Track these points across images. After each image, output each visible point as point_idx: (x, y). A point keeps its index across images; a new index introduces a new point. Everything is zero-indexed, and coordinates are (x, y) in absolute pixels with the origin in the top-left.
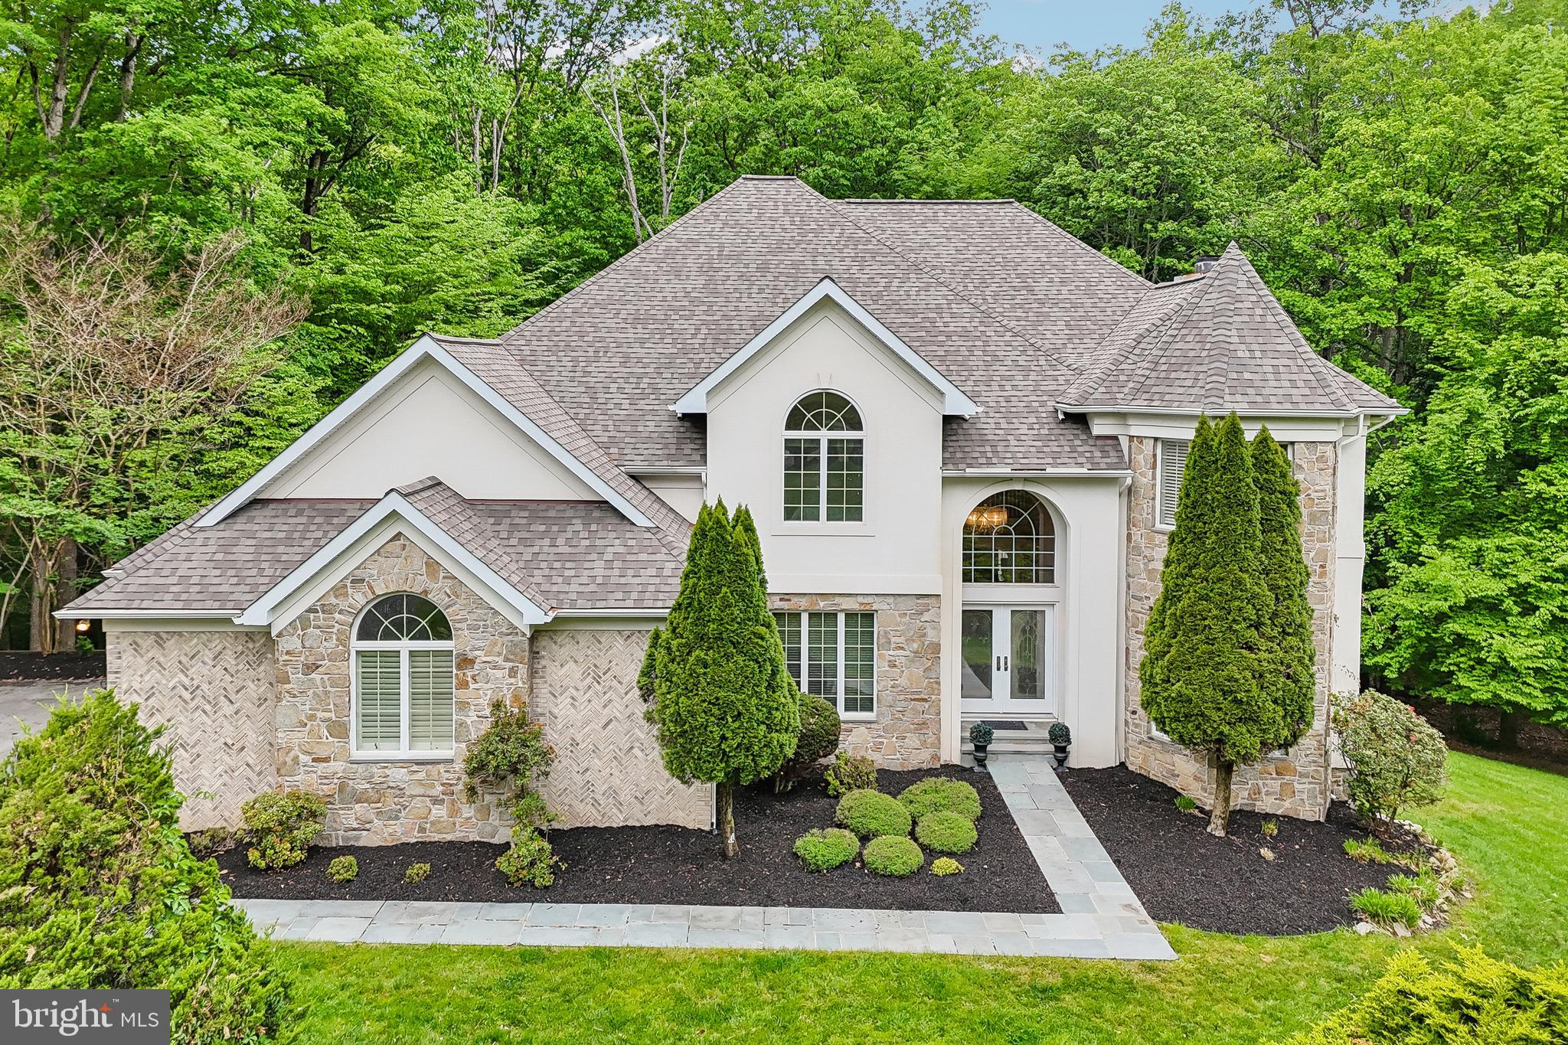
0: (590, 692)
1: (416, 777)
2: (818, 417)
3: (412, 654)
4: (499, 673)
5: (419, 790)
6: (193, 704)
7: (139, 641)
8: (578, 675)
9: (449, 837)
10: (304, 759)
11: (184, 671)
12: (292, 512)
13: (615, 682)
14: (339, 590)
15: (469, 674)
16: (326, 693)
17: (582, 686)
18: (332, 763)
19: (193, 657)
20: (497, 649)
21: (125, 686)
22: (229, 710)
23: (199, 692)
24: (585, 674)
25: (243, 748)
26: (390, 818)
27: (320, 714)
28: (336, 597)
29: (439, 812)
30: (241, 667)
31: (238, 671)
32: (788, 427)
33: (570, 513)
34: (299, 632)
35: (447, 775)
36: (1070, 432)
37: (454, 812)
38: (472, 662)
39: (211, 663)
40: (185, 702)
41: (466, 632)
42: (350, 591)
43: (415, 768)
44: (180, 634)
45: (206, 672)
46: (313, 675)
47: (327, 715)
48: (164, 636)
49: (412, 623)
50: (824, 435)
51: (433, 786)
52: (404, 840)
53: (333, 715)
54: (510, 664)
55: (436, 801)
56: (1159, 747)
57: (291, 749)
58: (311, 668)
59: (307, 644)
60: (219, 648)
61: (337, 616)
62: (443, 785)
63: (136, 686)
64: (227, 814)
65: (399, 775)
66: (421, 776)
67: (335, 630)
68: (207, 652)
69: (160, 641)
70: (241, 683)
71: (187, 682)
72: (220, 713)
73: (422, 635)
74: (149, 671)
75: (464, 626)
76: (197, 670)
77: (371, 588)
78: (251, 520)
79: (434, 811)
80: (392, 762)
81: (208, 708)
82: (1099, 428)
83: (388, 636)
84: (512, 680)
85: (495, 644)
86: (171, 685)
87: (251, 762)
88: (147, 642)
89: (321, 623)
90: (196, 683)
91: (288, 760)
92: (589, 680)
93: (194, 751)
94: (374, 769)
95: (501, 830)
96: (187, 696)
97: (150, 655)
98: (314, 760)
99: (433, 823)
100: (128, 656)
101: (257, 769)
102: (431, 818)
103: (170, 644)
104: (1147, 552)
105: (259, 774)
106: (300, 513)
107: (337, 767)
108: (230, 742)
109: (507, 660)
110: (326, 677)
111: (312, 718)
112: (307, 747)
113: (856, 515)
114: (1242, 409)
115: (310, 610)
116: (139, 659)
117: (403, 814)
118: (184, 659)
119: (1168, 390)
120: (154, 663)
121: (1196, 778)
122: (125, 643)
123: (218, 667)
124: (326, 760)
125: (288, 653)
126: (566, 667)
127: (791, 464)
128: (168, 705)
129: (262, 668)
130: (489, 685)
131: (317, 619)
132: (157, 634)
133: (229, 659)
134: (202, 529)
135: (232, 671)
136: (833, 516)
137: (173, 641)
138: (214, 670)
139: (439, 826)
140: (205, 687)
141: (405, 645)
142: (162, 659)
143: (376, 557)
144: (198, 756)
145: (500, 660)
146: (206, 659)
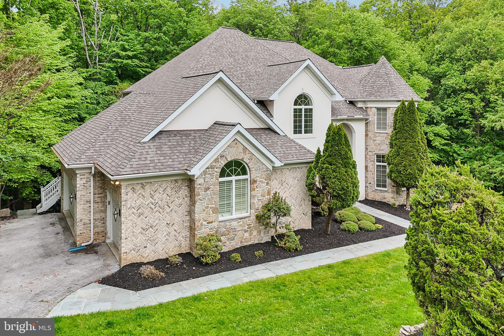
0: (280, 189)
1: (240, 224)
2: (301, 101)
3: (236, 181)
4: (264, 184)
5: (240, 229)
6: (155, 210)
7: (135, 187)
8: (277, 184)
9: (250, 243)
10: (205, 223)
11: (152, 197)
12: (173, 135)
13: (287, 185)
14: (216, 160)
15: (255, 186)
16: (212, 198)
17: (278, 187)
18: (214, 223)
19: (155, 191)
20: (263, 176)
21: (129, 206)
22: (168, 210)
23: (157, 205)
24: (279, 183)
25: (173, 224)
26: (232, 240)
27: (210, 206)
28: (215, 163)
29: (247, 235)
30: (173, 193)
31: (171, 195)
32: (294, 105)
33: (259, 132)
34: (203, 176)
35: (249, 222)
36: (350, 106)
37: (251, 234)
38: (256, 181)
39: (162, 193)
40: (152, 209)
41: (254, 172)
42: (220, 160)
43: (239, 221)
44: (151, 183)
45: (160, 196)
46: (208, 192)
47: (212, 206)
48: (145, 184)
49: (236, 170)
50: (303, 107)
51: (245, 226)
52: (236, 247)
53: (214, 206)
54: (266, 181)
55: (246, 231)
56: (379, 191)
57: (200, 220)
58: (207, 189)
59: (206, 181)
60: (165, 187)
61: (215, 169)
62: (247, 225)
63: (134, 205)
64: (167, 251)
65: (234, 224)
66: (241, 223)
67: (215, 175)
68: (161, 189)
69: (143, 186)
70: (173, 199)
71: (153, 201)
72: (165, 212)
73: (238, 174)
74: (138, 199)
75: (253, 169)
76: (157, 196)
77: (226, 158)
78: (160, 139)
79: (245, 235)
80: (232, 220)
81: (161, 210)
82: (360, 105)
83: (229, 175)
84: (267, 186)
85: (263, 175)
86: (147, 203)
87: (176, 229)
88: (138, 187)
89: (210, 172)
90: (156, 201)
91: (199, 224)
92: (280, 185)
93: (156, 228)
94: (227, 223)
95: (264, 238)
96: (153, 207)
97: (139, 192)
98: (208, 223)
99: (245, 239)
100: (130, 194)
101: (178, 231)
102: (244, 237)
103: (147, 187)
104: (374, 139)
105: (179, 233)
106: (175, 136)
107: (215, 224)
108: (169, 222)
109: (266, 180)
110: (212, 192)
111: (207, 207)
112: (206, 219)
113: (311, 132)
114: (405, 99)
115: (207, 168)
116: (134, 194)
117: (236, 238)
118: (152, 192)
119: (380, 94)
120: (140, 195)
121: (392, 198)
122: (129, 189)
123: (165, 194)
124: (212, 222)
125: (199, 184)
126: (274, 181)
127: (295, 116)
128: (146, 211)
129: (181, 192)
130: (261, 189)
131: (209, 171)
132: (142, 184)
133: (169, 190)
134: (144, 143)
135: (170, 195)
136: (306, 132)
137: (148, 186)
138: (163, 196)
139: (246, 240)
140: (160, 202)
141: (234, 178)
142: (144, 193)
143: (228, 148)
144: (157, 230)
145: (264, 180)
146: (160, 191)
